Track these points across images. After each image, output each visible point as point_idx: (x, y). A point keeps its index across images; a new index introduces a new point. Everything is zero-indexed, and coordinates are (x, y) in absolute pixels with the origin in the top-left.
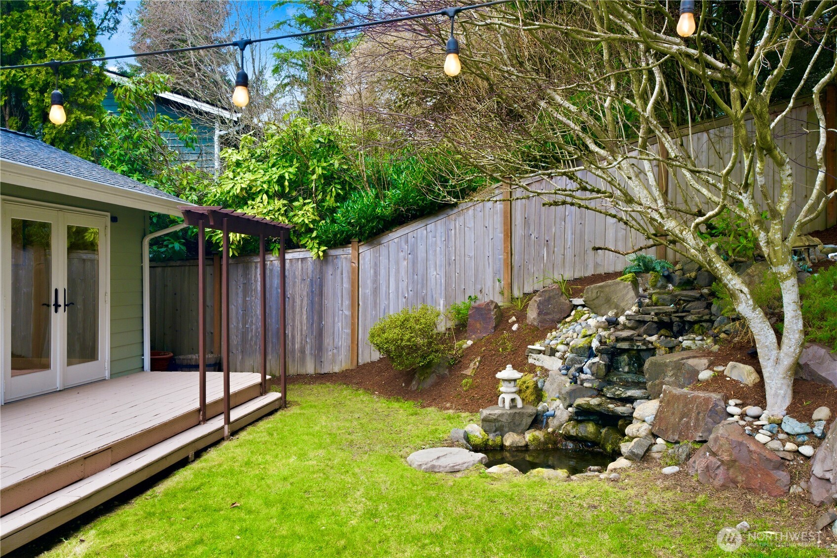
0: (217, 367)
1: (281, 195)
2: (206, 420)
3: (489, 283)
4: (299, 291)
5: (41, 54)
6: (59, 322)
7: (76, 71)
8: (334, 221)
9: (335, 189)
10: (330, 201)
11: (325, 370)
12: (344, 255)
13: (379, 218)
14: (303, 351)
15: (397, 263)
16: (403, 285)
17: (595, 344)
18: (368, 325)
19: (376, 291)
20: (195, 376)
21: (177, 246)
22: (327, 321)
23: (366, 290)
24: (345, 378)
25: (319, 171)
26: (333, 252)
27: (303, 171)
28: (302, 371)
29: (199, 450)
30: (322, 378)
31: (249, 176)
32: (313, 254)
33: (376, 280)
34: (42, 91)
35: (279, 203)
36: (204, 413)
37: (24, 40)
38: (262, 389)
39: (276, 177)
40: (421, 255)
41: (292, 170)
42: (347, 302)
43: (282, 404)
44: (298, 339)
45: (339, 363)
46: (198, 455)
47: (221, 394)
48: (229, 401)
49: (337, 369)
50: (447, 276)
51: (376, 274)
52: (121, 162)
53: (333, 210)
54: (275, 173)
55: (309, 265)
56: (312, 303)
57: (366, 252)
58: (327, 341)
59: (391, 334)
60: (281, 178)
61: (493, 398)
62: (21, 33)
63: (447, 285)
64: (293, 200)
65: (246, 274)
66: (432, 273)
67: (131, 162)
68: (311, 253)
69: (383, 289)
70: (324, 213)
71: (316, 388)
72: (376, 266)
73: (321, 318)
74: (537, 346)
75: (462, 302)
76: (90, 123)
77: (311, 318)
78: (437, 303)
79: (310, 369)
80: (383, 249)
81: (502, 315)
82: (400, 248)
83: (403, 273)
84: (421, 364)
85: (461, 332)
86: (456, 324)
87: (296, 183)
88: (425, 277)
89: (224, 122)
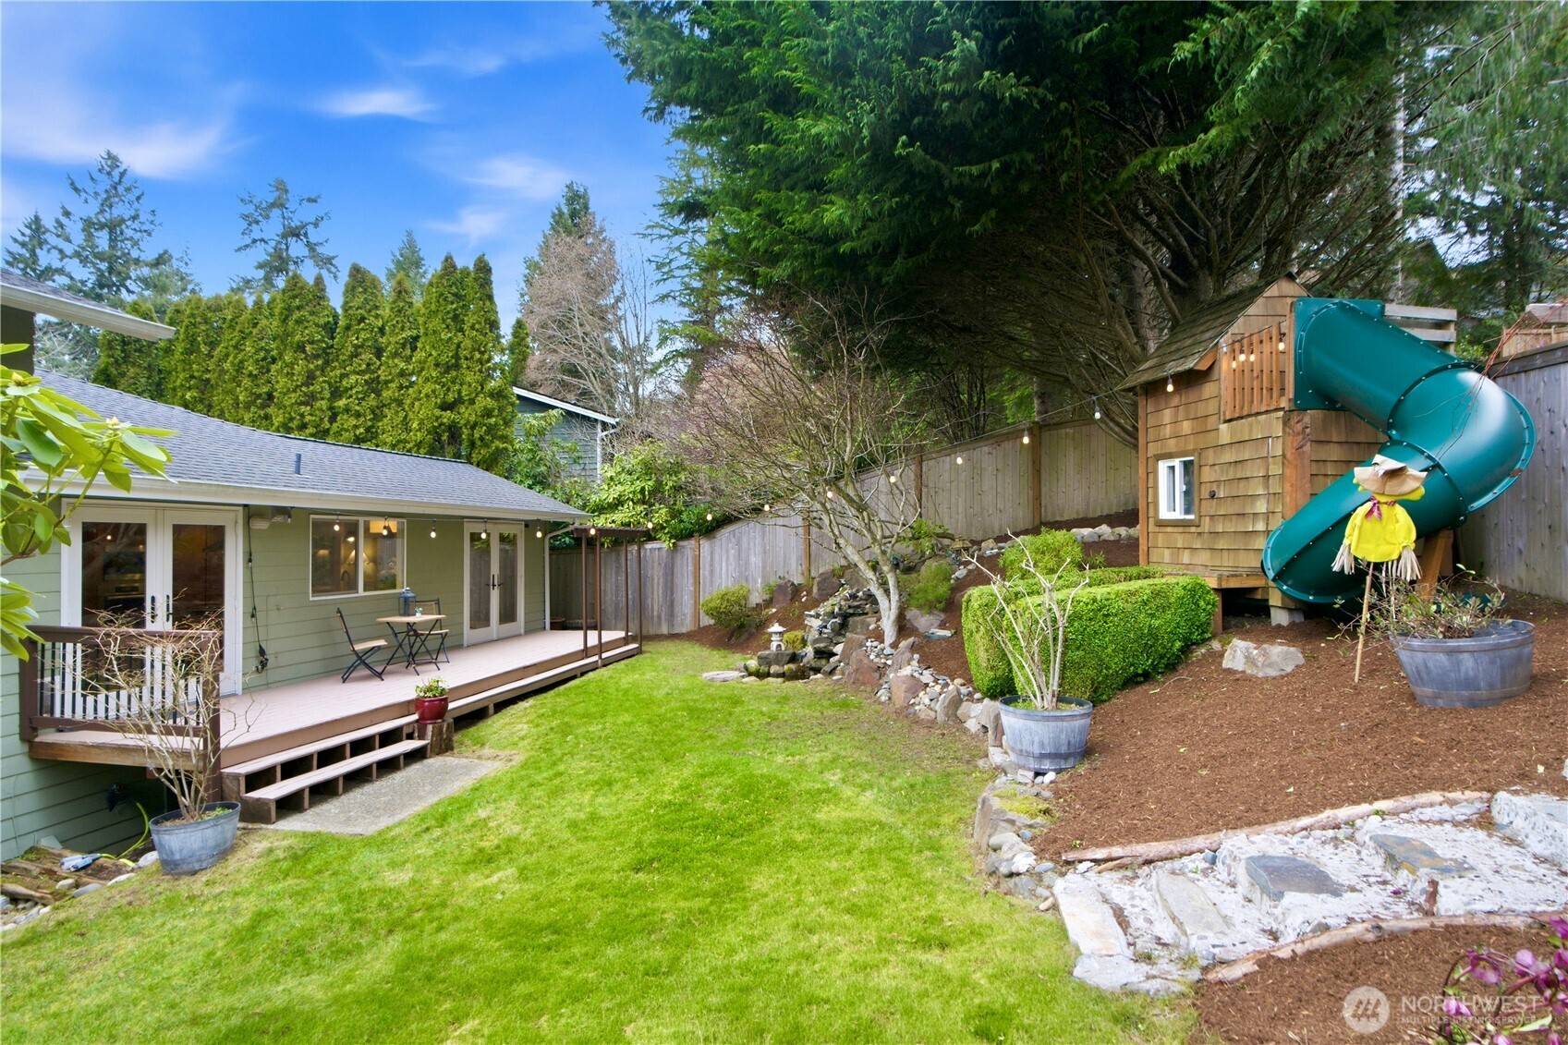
0: (594, 628)
1: (642, 502)
2: (587, 657)
3: (794, 566)
4: (656, 574)
5: (472, 402)
6: (495, 596)
7: (496, 412)
8: (681, 521)
9: (681, 497)
10: (678, 506)
11: (675, 631)
12: (689, 545)
14: (659, 618)
15: (727, 551)
16: (731, 568)
17: (836, 610)
18: (706, 594)
19: (712, 572)
20: (580, 634)
21: (567, 540)
22: (677, 595)
23: (704, 572)
24: (689, 636)
25: (670, 484)
26: (681, 543)
27: (659, 484)
28: (659, 632)
29: (583, 672)
30: (674, 637)
31: (620, 488)
32: (665, 546)
33: (712, 565)
34: (473, 428)
35: (640, 508)
36: (586, 652)
37: (459, 392)
38: (626, 641)
39: (638, 489)
40: (744, 545)
41: (651, 483)
42: (691, 581)
43: (639, 652)
44: (656, 608)
45: (686, 625)
46: (583, 674)
47: (596, 642)
48: (601, 647)
49: (684, 631)
50: (764, 562)
51: (712, 560)
52: (527, 477)
53: (681, 512)
54: (639, 485)
55: (664, 553)
56: (666, 581)
57: (705, 543)
58: (677, 609)
59: (716, 604)
60: (643, 489)
61: (767, 645)
62: (457, 387)
63: (764, 568)
64: (651, 505)
65: (618, 560)
66: (753, 559)
67: (535, 477)
68: (664, 544)
69: (717, 571)
70: (675, 514)
71: (667, 643)
72: (712, 554)
73: (672, 593)
74: (812, 613)
75: (774, 581)
76: (506, 449)
77: (665, 592)
78: (756, 582)
79: (665, 630)
80: (717, 541)
81: (797, 590)
82: (729, 540)
83: (731, 559)
84: (735, 625)
85: (769, 603)
86: (767, 597)
87: (654, 492)
88: (747, 562)
89: (605, 426)
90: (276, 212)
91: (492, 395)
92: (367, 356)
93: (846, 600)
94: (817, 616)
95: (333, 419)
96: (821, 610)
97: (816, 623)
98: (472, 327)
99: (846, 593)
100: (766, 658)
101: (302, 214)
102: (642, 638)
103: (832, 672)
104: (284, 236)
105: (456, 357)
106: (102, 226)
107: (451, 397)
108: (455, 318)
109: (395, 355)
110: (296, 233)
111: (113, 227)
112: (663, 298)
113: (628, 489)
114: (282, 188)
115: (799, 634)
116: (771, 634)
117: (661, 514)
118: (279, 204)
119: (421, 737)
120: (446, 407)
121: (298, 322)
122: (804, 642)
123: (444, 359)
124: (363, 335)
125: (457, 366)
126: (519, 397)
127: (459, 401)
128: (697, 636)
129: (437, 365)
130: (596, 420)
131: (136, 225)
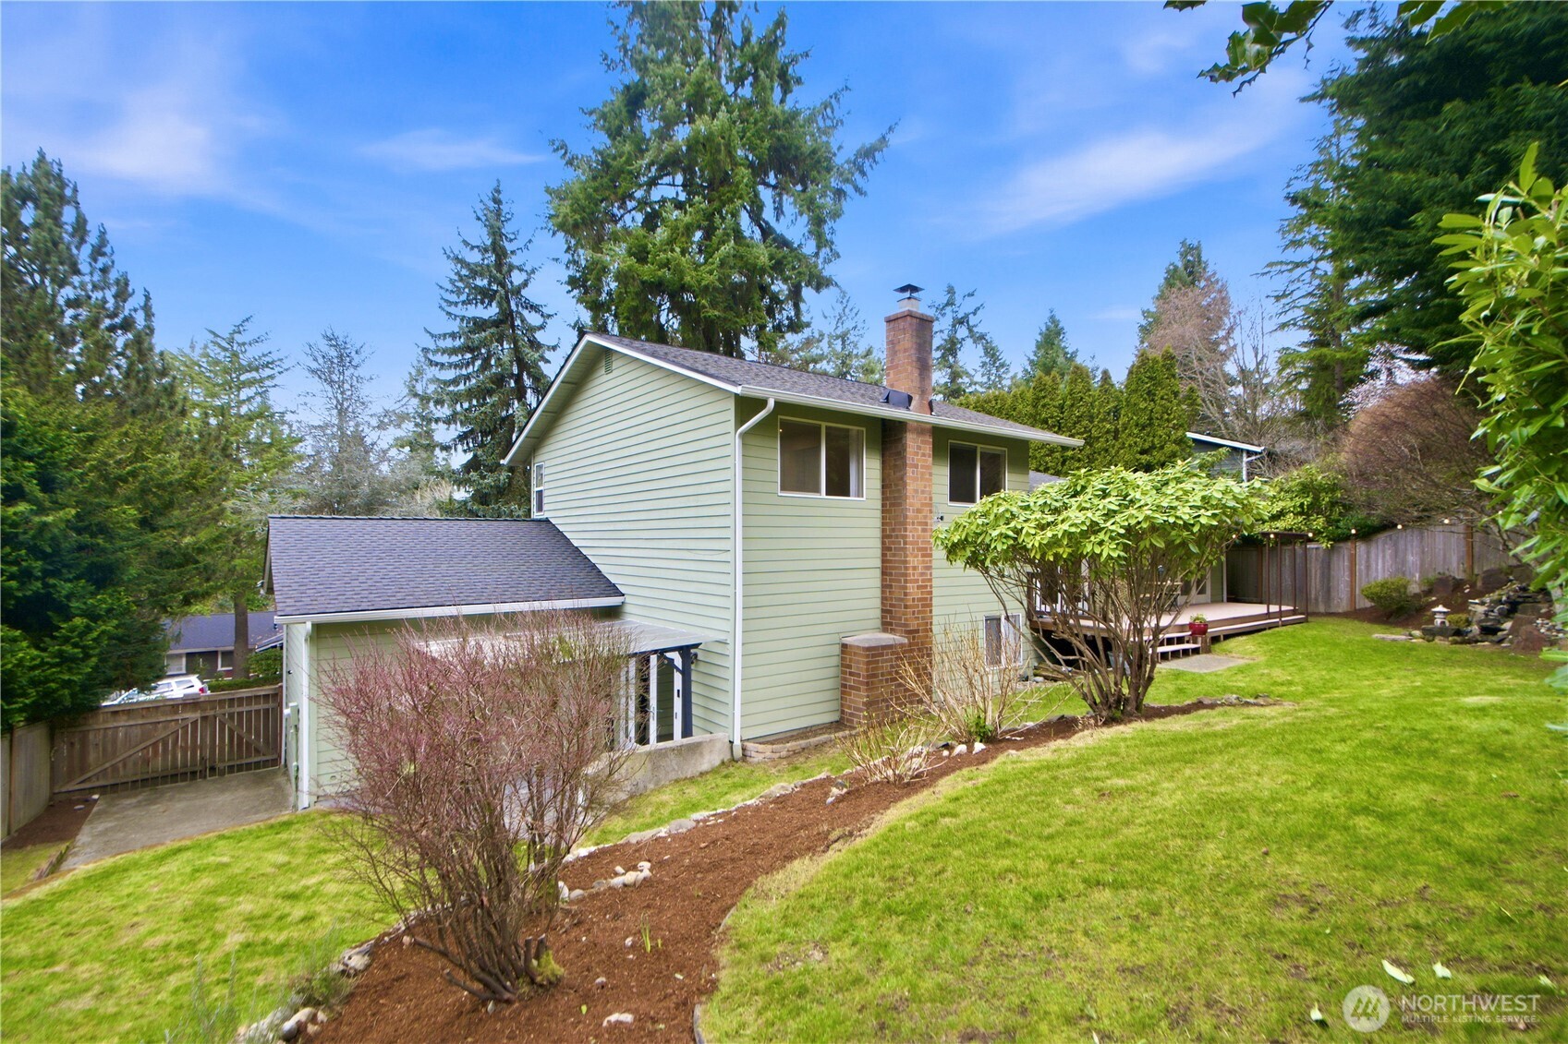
1: (1301, 513)
2: (1272, 618)
3: (1455, 565)
8: (1338, 527)
9: (1338, 509)
10: (1335, 516)
11: (1333, 610)
12: (1346, 548)
13: (1370, 527)
14: (1316, 599)
15: (1384, 551)
16: (1388, 564)
17: (1504, 599)
18: (1362, 583)
19: (1368, 567)
22: (1334, 583)
23: (1360, 567)
24: (1346, 615)
25: (1327, 499)
26: (1338, 546)
27: (1316, 498)
28: (1318, 610)
30: (1330, 614)
32: (1324, 546)
33: (1368, 562)
35: (1300, 518)
36: (1268, 615)
38: (1294, 612)
39: (1298, 504)
40: (1402, 547)
41: (1309, 499)
42: (1348, 573)
43: (1305, 620)
44: (1314, 592)
45: (1342, 606)
46: (1271, 628)
48: (1280, 614)
49: (1340, 609)
50: (1422, 561)
51: (1368, 558)
53: (1338, 521)
54: (1298, 501)
55: (1322, 552)
56: (1323, 573)
57: (1361, 548)
58: (1333, 594)
59: (1374, 590)
60: (1302, 505)
61: (1432, 620)
63: (1422, 565)
64: (1308, 515)
66: (1411, 558)
68: (1322, 545)
69: (1374, 566)
70: (1329, 522)
71: (1325, 619)
72: (1368, 554)
73: (1329, 580)
74: (1477, 601)
75: (1432, 576)
77: (1322, 581)
78: (1414, 576)
79: (1322, 609)
80: (1374, 544)
81: (1458, 585)
82: (1385, 543)
83: (1388, 557)
84: (1395, 607)
85: (1429, 593)
86: (1425, 588)
87: (1311, 506)
88: (1404, 562)
89: (1250, 453)
90: (949, 309)
91: (1175, 442)
92: (1085, 422)
93: (1515, 591)
94: (1483, 604)
95: (1063, 463)
96: (1487, 600)
97: (1481, 609)
98: (1162, 398)
99: (1516, 586)
100: (1430, 630)
101: (965, 307)
102: (1307, 613)
103: (1501, 641)
104: (954, 326)
105: (1151, 419)
106: (837, 337)
107: (1147, 446)
108: (1149, 393)
109: (1102, 421)
110: (961, 321)
111: (843, 337)
112: (1283, 326)
113: (1289, 504)
114: (951, 291)
115: (1464, 616)
116: (1435, 613)
117: (1319, 522)
118: (951, 303)
119: (1195, 642)
120: (1143, 452)
121: (1044, 406)
122: (1469, 623)
123: (1142, 421)
124: (1082, 409)
125: (1151, 425)
126: (1195, 440)
127: (1153, 447)
128: (1355, 614)
129: (1137, 425)
130: (1242, 450)
131: (856, 332)
